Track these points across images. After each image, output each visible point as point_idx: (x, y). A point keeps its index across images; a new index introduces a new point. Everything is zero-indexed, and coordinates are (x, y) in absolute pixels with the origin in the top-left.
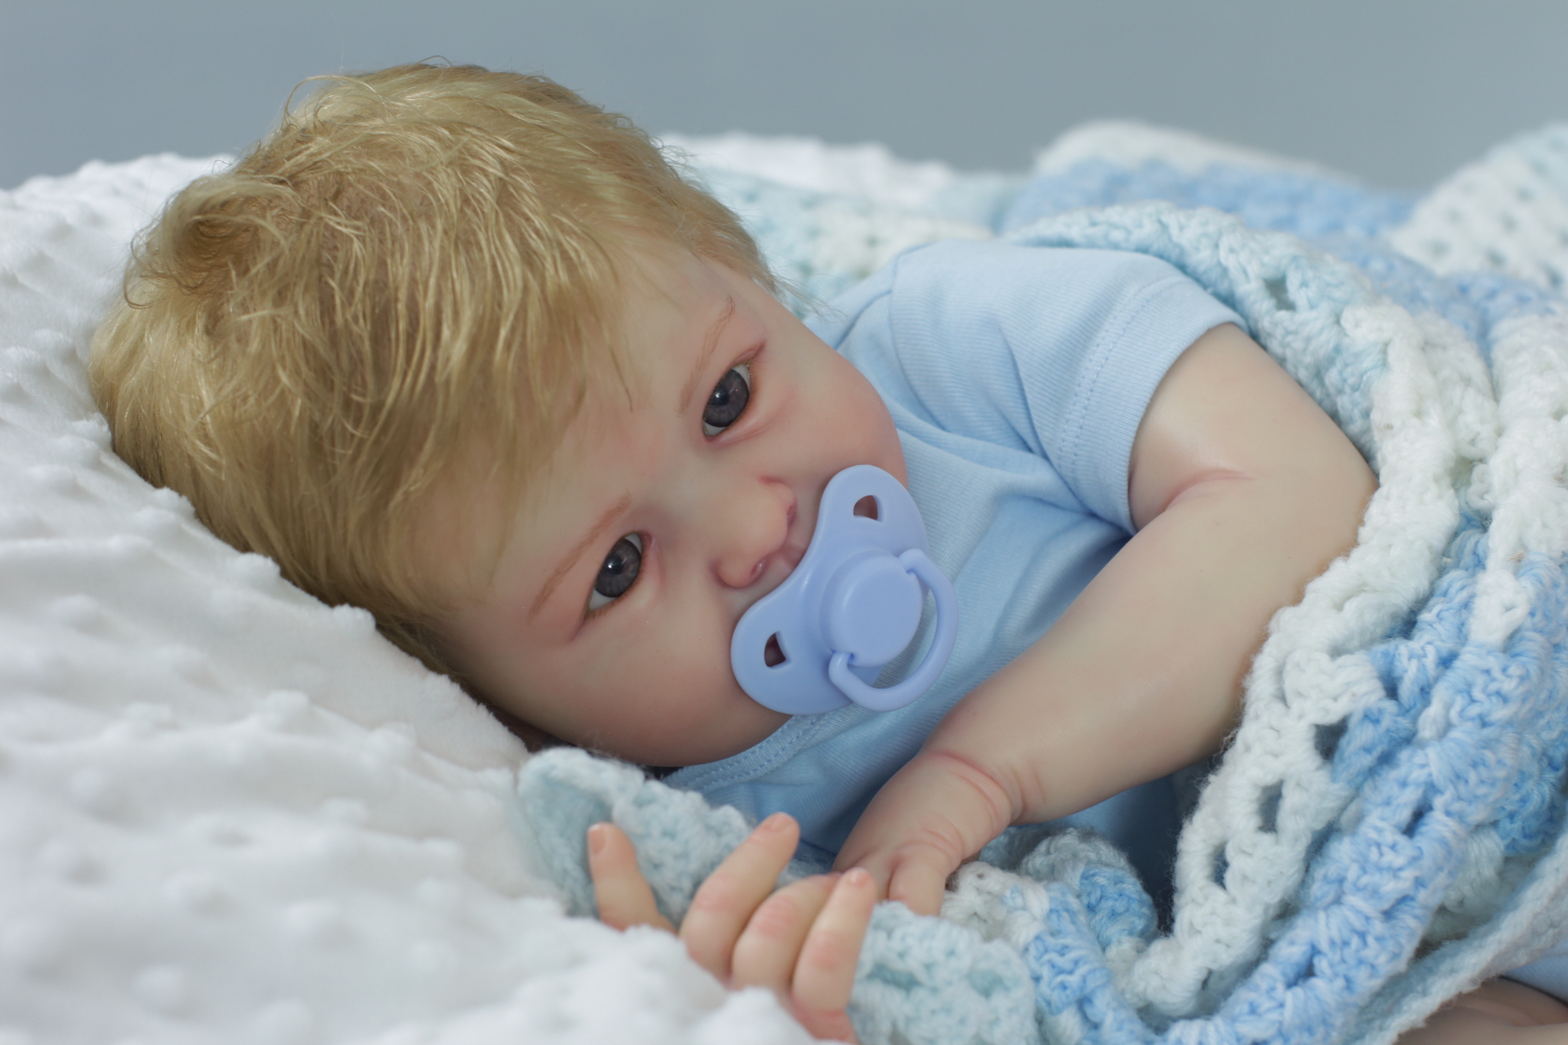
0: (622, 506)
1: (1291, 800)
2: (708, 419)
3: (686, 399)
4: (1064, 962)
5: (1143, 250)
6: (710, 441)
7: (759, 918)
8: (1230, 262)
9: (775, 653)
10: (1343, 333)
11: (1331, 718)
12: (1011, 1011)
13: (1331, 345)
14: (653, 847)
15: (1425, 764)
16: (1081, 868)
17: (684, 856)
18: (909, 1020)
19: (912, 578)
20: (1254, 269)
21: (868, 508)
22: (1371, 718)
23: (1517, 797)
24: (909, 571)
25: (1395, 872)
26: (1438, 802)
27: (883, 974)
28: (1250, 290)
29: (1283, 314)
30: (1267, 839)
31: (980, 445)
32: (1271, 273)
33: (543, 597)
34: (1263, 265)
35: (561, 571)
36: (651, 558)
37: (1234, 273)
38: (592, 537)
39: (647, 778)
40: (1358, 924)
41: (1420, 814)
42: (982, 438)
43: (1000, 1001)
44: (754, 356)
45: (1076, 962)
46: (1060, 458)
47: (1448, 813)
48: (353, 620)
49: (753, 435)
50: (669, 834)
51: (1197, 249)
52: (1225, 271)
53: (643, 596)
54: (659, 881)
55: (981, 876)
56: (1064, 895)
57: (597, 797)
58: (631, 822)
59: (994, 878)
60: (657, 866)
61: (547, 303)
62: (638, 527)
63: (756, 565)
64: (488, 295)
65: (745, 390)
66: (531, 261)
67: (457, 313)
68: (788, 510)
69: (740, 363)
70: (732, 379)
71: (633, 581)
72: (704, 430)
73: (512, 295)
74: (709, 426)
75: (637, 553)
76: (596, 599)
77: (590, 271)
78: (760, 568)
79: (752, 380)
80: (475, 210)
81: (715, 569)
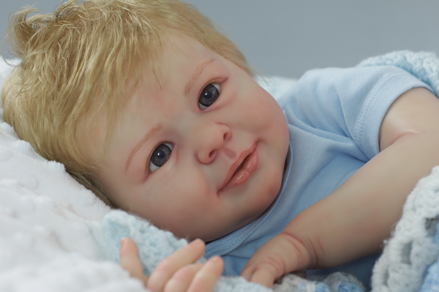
0: (158, 128)
1: (415, 249)
2: (200, 101)
3: (188, 90)
6: (201, 110)
8: (426, 66)
14: (144, 250)
16: (339, 283)
17: (158, 254)
30: (405, 266)
33: (129, 162)
35: (134, 152)
36: (174, 152)
37: (428, 70)
38: (146, 139)
39: (150, 225)
42: (329, 131)
44: (223, 81)
46: (355, 137)
49: (218, 108)
50: (152, 244)
51: (416, 64)
53: (169, 165)
54: (148, 263)
55: (292, 279)
56: (324, 288)
57: (126, 228)
58: (138, 238)
59: (298, 281)
60: (148, 257)
61: (128, 47)
62: (168, 139)
63: (211, 154)
64: (109, 44)
65: (218, 94)
66: (126, 34)
67: (96, 51)
68: (225, 133)
69: (215, 83)
70: (213, 88)
71: (166, 161)
72: (199, 106)
73: (116, 43)
74: (201, 105)
75: (170, 151)
76: (153, 167)
77: (148, 37)
78: (214, 155)
79: (221, 90)
80: (113, 19)
81: (196, 156)
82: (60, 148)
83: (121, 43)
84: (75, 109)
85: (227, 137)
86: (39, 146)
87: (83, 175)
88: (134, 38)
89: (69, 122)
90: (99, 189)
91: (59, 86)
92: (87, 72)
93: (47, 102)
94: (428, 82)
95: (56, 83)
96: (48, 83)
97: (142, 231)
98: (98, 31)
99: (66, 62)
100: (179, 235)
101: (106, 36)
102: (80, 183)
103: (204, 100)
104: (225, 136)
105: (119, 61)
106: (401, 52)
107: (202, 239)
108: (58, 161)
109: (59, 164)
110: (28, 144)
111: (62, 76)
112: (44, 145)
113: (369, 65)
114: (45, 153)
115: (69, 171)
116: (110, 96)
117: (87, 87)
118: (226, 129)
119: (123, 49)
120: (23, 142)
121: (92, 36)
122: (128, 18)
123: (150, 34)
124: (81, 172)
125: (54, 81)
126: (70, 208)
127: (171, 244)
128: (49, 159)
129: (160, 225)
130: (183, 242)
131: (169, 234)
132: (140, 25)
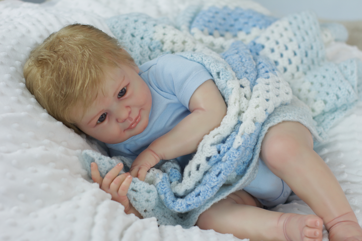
1: (201, 167)
2: (119, 95)
3: (114, 94)
4: (163, 187)
5: (199, 63)
6: (119, 99)
7: (115, 180)
8: (211, 69)
10: (227, 85)
11: (209, 156)
12: (153, 195)
13: (225, 86)
14: (101, 166)
15: (221, 166)
16: (171, 168)
17: (105, 168)
18: (136, 197)
20: (215, 71)
22: (215, 157)
25: (214, 182)
26: (222, 172)
27: (133, 190)
28: (214, 74)
29: (218, 79)
30: (197, 172)
32: (218, 71)
33: (90, 122)
35: (92, 119)
36: (107, 116)
37: (212, 71)
39: (101, 154)
40: (207, 189)
41: (220, 173)
43: (151, 194)
44: (127, 86)
45: (165, 187)
47: (224, 174)
48: (60, 124)
49: (126, 98)
50: (103, 164)
51: (207, 65)
52: (210, 70)
53: (106, 122)
55: (153, 170)
58: (98, 163)
60: (101, 169)
69: (125, 87)
70: (124, 90)
72: (118, 97)
76: (98, 122)
79: (127, 89)
81: (117, 121)
118: (129, 110)
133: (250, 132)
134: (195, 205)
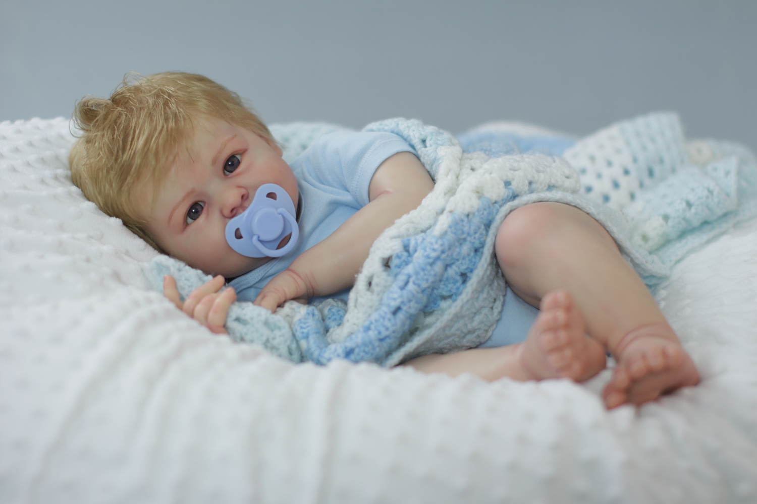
0: (192, 192)
1: (375, 280)
2: (225, 168)
3: (214, 162)
6: (225, 176)
8: (411, 133)
9: (238, 236)
10: (437, 153)
11: (386, 255)
12: (280, 336)
13: (433, 157)
14: (181, 283)
15: (409, 269)
16: (329, 307)
17: (191, 286)
18: (246, 334)
19: (280, 216)
20: (417, 135)
21: (271, 195)
22: (398, 257)
23: (455, 287)
24: (280, 214)
25: (395, 299)
26: (411, 280)
27: (238, 319)
28: (416, 141)
29: (423, 149)
30: (369, 293)
31: (331, 188)
32: (422, 137)
33: (170, 218)
34: (421, 134)
35: (174, 210)
36: (205, 209)
37: (413, 136)
38: (183, 200)
40: (383, 314)
41: (407, 283)
42: (333, 187)
43: (277, 333)
44: (243, 152)
45: (308, 327)
47: (414, 283)
48: (116, 222)
49: (239, 174)
50: (186, 279)
51: (405, 130)
52: (410, 136)
53: (201, 219)
54: (183, 293)
55: (291, 304)
56: (313, 310)
57: (168, 268)
58: (176, 275)
59: (295, 305)
60: (183, 289)
61: (167, 131)
62: (200, 199)
63: (232, 210)
64: (153, 128)
65: (239, 162)
66: (166, 119)
67: (144, 134)
68: (242, 194)
69: (237, 154)
70: (235, 159)
71: (199, 215)
72: (224, 173)
73: (159, 128)
74: (226, 171)
75: (202, 208)
76: (189, 220)
77: (182, 122)
78: (235, 212)
79: (241, 159)
80: (156, 106)
81: (221, 212)
82: (118, 207)
83: (163, 127)
84: (129, 178)
85: (245, 198)
86: (102, 205)
87: (137, 227)
88: (172, 124)
89: (125, 188)
90: (149, 237)
91: (116, 160)
92: (136, 151)
93: (108, 172)
94: (413, 147)
95: (114, 158)
96: (107, 158)
97: (179, 270)
98: (145, 116)
99: (121, 142)
100: (207, 272)
101: (152, 120)
102: (134, 233)
103: (228, 168)
104: (243, 197)
105: (161, 141)
106: (396, 119)
107: (223, 275)
108: (117, 217)
109: (118, 220)
110: (94, 204)
111: (118, 151)
112: (106, 204)
113: (372, 130)
114: (106, 211)
115: (126, 224)
116: (154, 169)
117: (137, 161)
118: (243, 191)
119: (164, 133)
120: (90, 203)
121: (141, 121)
122: (168, 106)
123: (184, 119)
124: (135, 225)
125: (113, 156)
126: (127, 253)
127: (200, 279)
128: (111, 216)
129: (192, 265)
130: (210, 277)
131: (199, 272)
132: (177, 112)
133: (467, 209)
134: (362, 349)
